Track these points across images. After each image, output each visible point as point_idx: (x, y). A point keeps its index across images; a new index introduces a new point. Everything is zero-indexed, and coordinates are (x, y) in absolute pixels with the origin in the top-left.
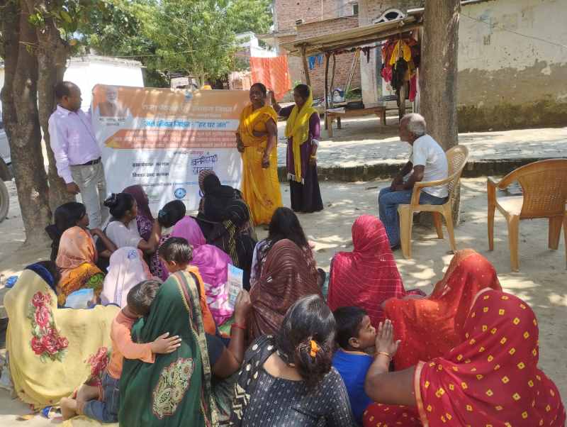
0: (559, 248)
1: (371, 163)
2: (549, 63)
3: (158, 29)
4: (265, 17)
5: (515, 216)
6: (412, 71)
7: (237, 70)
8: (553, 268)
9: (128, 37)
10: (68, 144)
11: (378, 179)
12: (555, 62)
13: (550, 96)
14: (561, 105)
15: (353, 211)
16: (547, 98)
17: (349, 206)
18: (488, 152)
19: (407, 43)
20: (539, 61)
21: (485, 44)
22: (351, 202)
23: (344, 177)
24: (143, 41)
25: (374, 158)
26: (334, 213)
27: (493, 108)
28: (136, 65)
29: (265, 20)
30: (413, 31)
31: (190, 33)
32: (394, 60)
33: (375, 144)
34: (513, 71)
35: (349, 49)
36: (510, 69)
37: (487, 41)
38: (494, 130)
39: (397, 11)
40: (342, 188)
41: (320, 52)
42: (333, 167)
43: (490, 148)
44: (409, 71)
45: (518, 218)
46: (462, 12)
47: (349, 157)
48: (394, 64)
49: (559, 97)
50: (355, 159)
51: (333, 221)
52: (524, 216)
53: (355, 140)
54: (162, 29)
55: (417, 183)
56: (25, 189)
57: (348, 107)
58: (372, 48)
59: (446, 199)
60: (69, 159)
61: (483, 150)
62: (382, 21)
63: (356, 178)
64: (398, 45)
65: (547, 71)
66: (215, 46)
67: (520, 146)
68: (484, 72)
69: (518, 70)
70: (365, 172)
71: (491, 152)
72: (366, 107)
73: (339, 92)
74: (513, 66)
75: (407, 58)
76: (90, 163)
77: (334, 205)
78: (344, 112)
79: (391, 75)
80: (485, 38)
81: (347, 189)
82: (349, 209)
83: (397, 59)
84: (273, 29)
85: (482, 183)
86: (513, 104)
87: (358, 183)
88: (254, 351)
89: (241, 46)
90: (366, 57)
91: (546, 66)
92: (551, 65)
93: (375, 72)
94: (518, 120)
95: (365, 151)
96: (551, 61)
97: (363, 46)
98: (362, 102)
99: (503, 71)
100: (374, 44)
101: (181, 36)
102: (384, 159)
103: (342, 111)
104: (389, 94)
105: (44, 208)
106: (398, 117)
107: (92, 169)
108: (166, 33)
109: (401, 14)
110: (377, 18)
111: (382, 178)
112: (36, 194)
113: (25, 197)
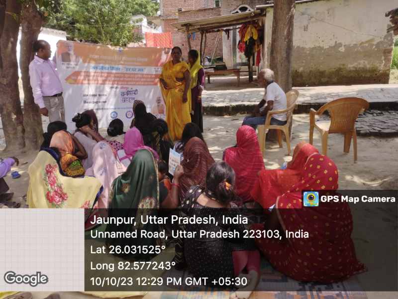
0: (350, 152)
1: (234, 104)
2: (344, 44)
3: (78, 9)
4: (152, 5)
5: (326, 132)
6: (258, 46)
7: (133, 42)
8: (346, 162)
9: (54, 14)
10: (42, 81)
11: (238, 114)
12: (347, 44)
13: (344, 65)
14: (350, 71)
15: (225, 133)
16: (342, 67)
17: (222, 130)
18: (306, 99)
19: (256, 28)
20: (338, 42)
21: (304, 30)
22: (223, 128)
23: (216, 113)
24: (65, 18)
25: (236, 101)
26: (213, 134)
27: (308, 72)
28: (63, 34)
29: (152, 7)
30: (258, 20)
31: (100, 14)
32: (247, 38)
33: (236, 93)
34: (321, 48)
35: (216, 30)
36: (319, 47)
37: (306, 29)
38: (309, 86)
39: (247, 6)
40: (216, 119)
41: (197, 30)
42: (210, 106)
43: (307, 96)
44: (256, 46)
45: (328, 133)
46: (296, 8)
47: (218, 100)
48: (247, 41)
49: (349, 66)
50: (223, 102)
51: (213, 138)
52: (330, 132)
53: (222, 90)
54: (79, 9)
55: (270, 111)
56: (7, 113)
57: (216, 69)
58: (231, 30)
59: (285, 122)
60: (42, 92)
61: (303, 97)
62: (237, 12)
63: (225, 114)
64: (250, 28)
65: (342, 49)
66: (118, 24)
67: (325, 95)
68: (303, 49)
69: (325, 48)
70: (230, 110)
71: (309, 98)
72: (228, 69)
73: (208, 59)
74: (321, 46)
75: (255, 37)
76: (56, 96)
77: (212, 129)
78: (213, 71)
79: (245, 48)
80: (304, 27)
81: (219, 120)
82: (222, 132)
83: (249, 38)
84: (159, 14)
85: (303, 117)
86: (321, 70)
87: (226, 116)
88: (191, 193)
89: (137, 24)
90: (226, 36)
91: (341, 46)
92: (345, 46)
93: (232, 46)
94: (323, 80)
95: (230, 96)
96: (345, 43)
97: (225, 29)
98: (225, 65)
99: (314, 48)
100: (231, 28)
101: (94, 15)
102: (242, 101)
103: (212, 71)
104: (241, 62)
105: (20, 127)
106: (248, 77)
107: (57, 100)
108: (83, 13)
109: (249, 8)
110: (234, 10)
111: (241, 113)
112: (14, 117)
113: (7, 119)
